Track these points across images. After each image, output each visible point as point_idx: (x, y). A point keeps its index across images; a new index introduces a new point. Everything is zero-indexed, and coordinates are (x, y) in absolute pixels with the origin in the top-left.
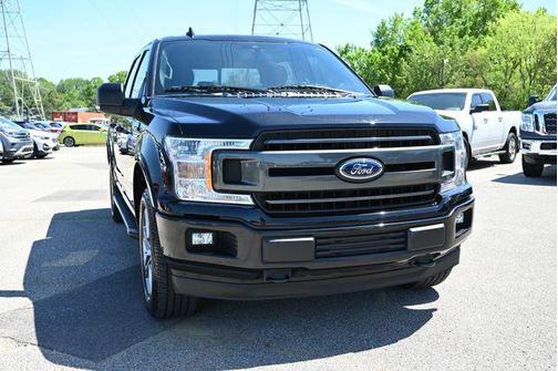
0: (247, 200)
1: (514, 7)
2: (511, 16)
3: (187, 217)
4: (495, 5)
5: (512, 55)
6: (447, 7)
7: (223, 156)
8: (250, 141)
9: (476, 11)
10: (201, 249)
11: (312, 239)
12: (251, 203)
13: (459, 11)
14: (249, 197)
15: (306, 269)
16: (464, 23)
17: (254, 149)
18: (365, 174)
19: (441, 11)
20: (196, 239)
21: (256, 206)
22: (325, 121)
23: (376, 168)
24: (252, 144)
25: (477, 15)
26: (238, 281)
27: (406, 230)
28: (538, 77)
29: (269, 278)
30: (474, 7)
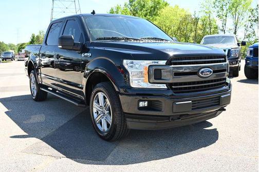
0: (164, 86)
1: (166, 4)
2: (167, 8)
3: (138, 95)
4: (159, 3)
5: (168, 25)
6: (139, 3)
7: (154, 68)
8: (166, 61)
9: (151, 6)
10: (144, 108)
11: (191, 102)
12: (166, 87)
13: (144, 5)
14: (165, 85)
15: (188, 115)
16: (146, 10)
17: (168, 64)
18: (208, 74)
19: (136, 5)
20: (142, 104)
21: (168, 89)
22: (192, 53)
23: (211, 72)
24: (167, 62)
25: (152, 7)
26: (155, 122)
27: (220, 97)
28: (178, 34)
29: (172, 119)
30: (150, 4)
